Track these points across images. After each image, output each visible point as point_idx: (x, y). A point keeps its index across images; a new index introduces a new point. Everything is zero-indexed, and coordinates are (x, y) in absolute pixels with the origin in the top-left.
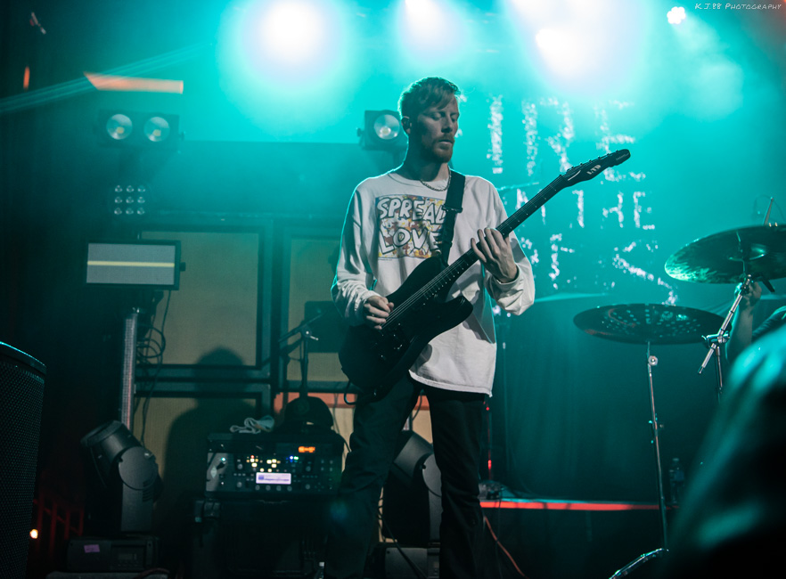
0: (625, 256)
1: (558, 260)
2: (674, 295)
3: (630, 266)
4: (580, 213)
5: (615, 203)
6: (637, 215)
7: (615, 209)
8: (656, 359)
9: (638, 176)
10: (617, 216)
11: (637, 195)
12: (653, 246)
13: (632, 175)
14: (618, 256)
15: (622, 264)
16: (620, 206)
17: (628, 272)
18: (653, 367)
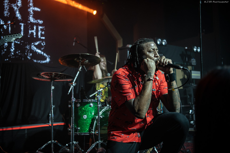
0: (35, 46)
1: (14, 45)
2: (48, 59)
3: (37, 49)
4: (22, 31)
5: (33, 29)
6: (39, 34)
7: (33, 31)
8: (54, 87)
9: (41, 22)
10: (33, 33)
11: (40, 28)
12: (43, 44)
13: (39, 21)
14: (33, 46)
15: (34, 48)
16: (35, 30)
17: (36, 51)
18: (53, 89)
